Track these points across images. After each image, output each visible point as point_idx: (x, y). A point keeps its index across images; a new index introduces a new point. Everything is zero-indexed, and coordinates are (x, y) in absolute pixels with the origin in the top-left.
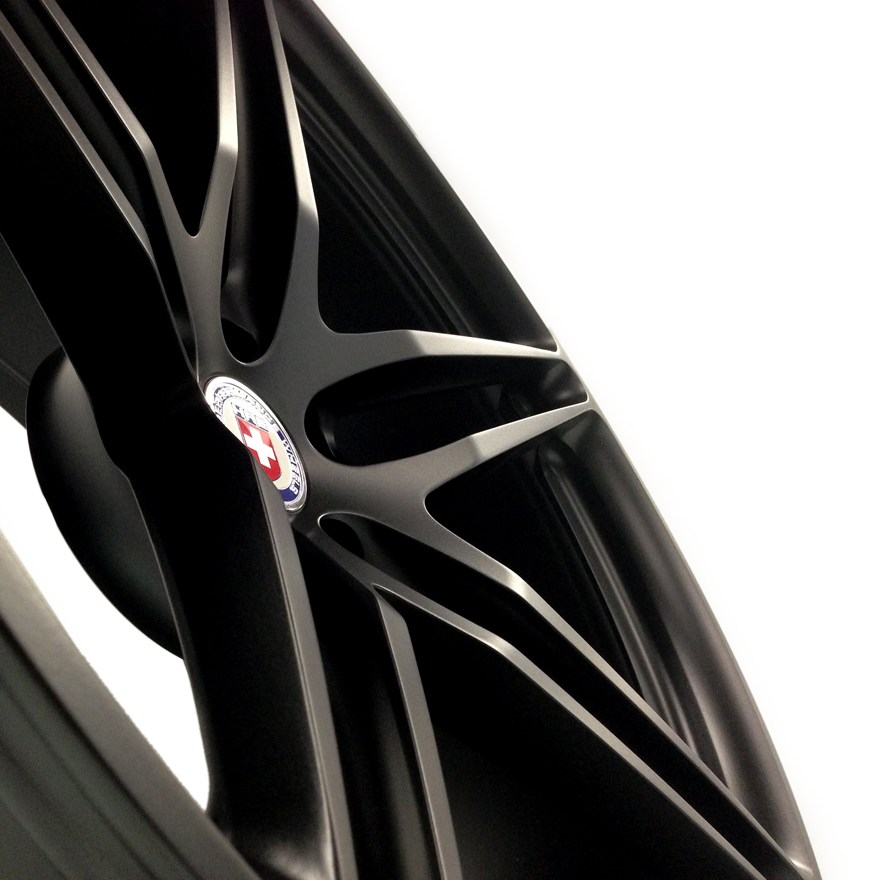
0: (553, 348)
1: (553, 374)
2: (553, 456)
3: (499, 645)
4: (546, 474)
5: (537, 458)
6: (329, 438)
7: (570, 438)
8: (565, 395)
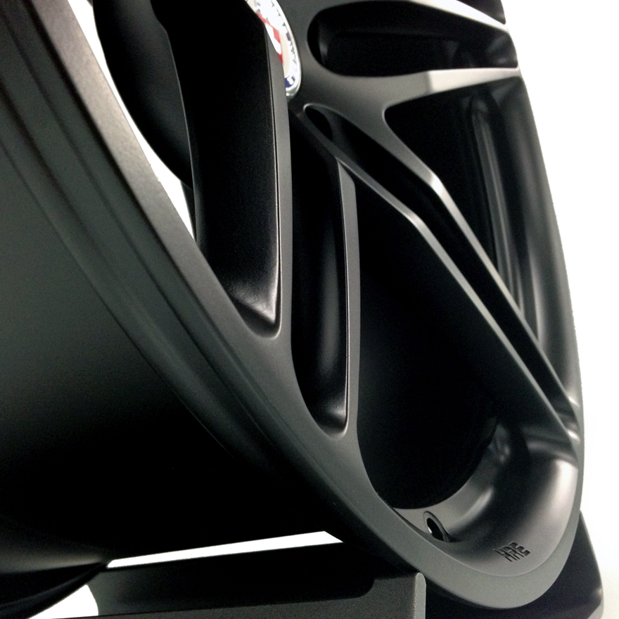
0: (503, 21)
1: (497, 42)
2: (482, 106)
3: (416, 221)
4: (474, 118)
5: (470, 104)
6: (323, 49)
7: (497, 95)
8: (502, 61)
